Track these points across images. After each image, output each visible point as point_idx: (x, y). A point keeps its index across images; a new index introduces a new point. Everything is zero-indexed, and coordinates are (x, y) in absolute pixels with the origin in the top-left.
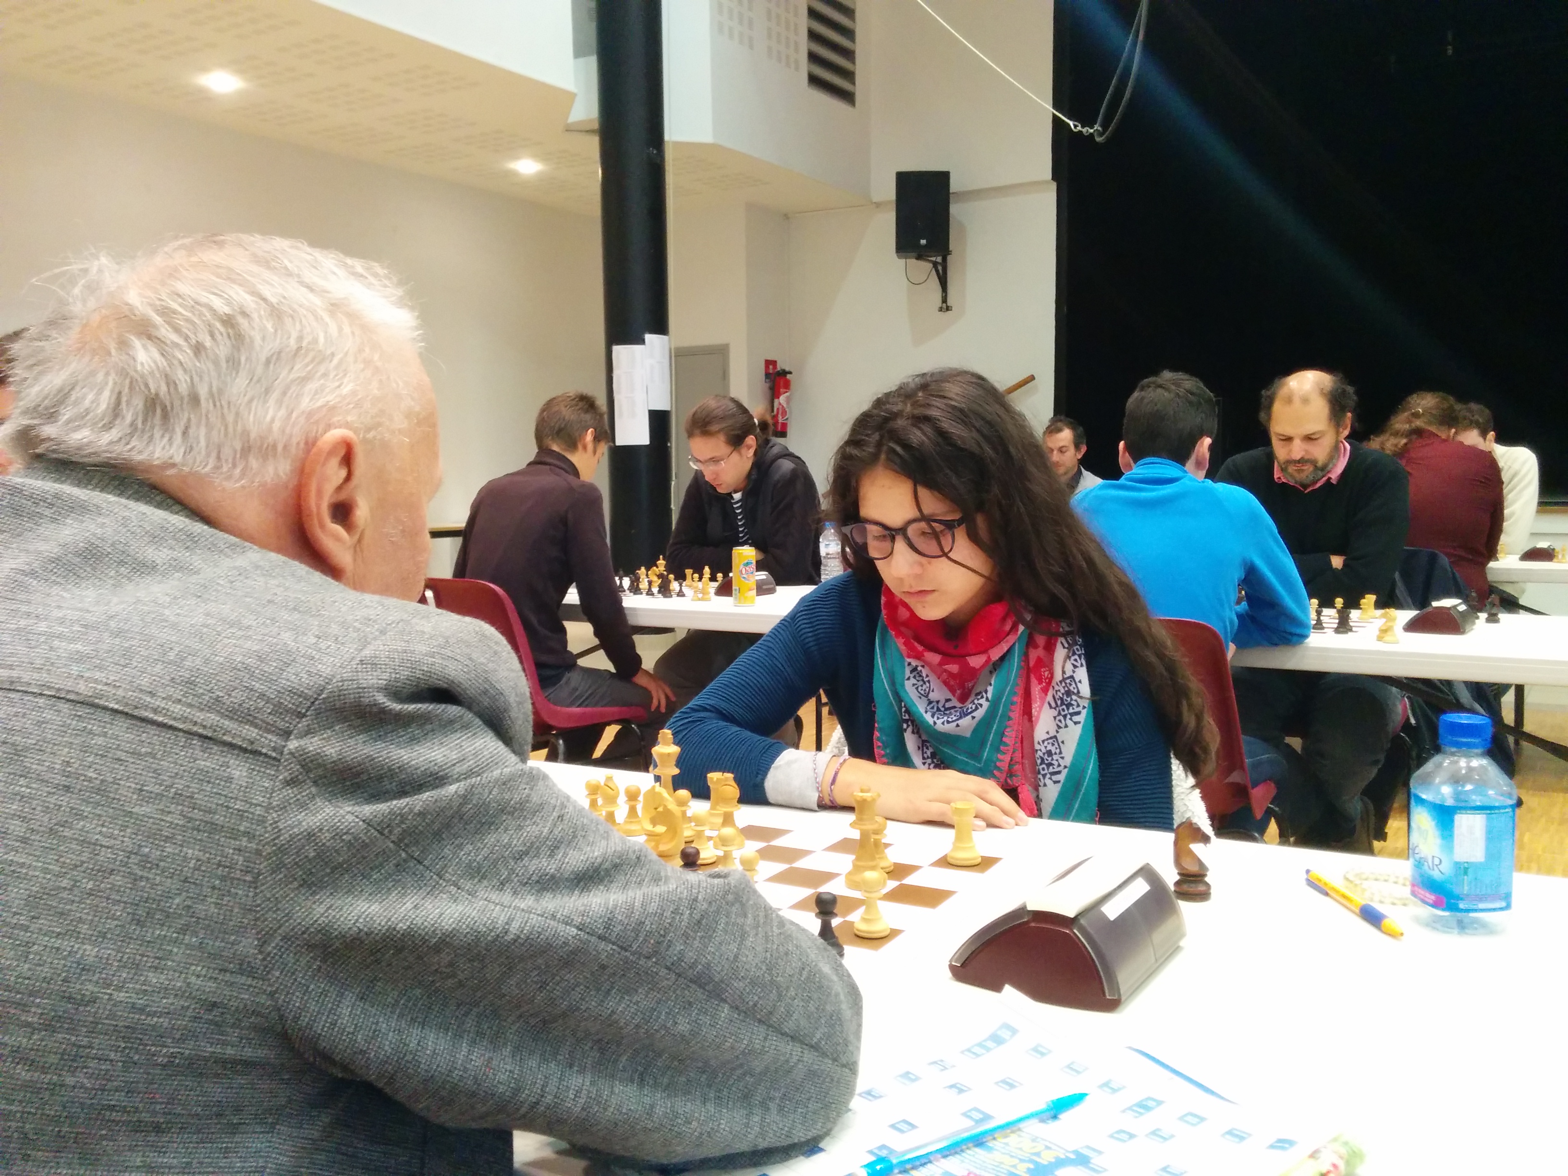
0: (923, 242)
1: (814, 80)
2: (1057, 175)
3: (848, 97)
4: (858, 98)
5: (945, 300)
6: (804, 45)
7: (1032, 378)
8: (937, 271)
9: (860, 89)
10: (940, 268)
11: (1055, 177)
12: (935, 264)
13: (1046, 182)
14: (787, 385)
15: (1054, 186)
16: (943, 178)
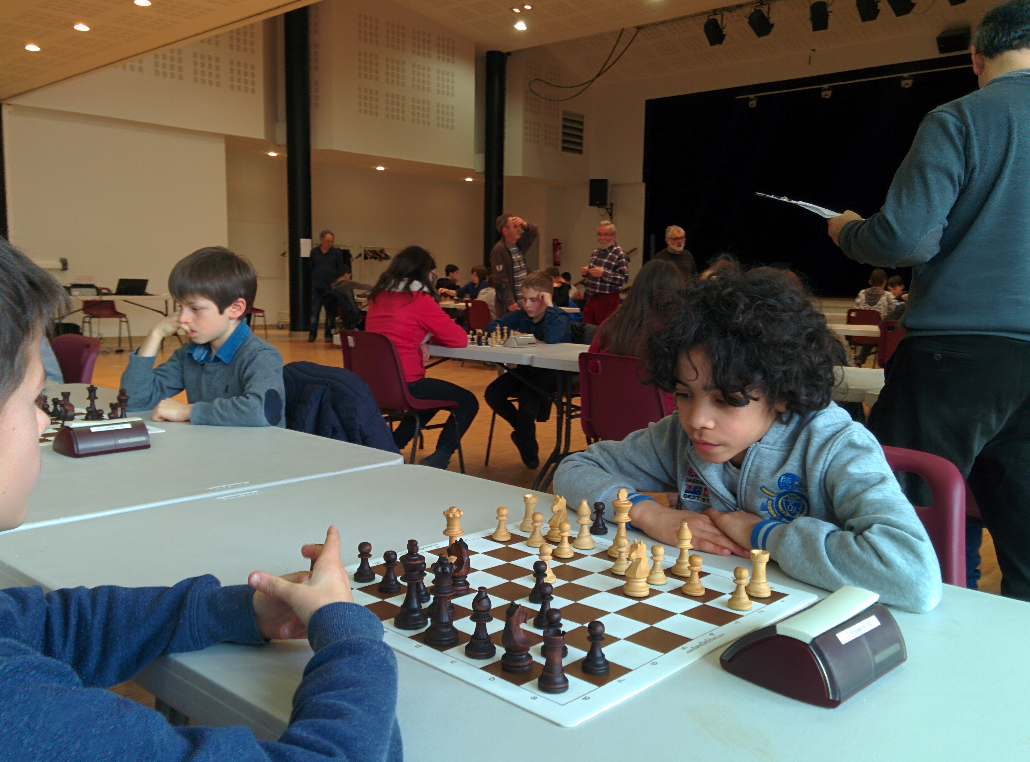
0: (597, 202)
1: (564, 149)
2: (644, 180)
3: (580, 152)
4: (584, 152)
6: (560, 137)
7: (635, 249)
9: (585, 149)
12: (607, 209)
13: (640, 183)
14: (560, 248)
15: (644, 184)
16: (606, 180)
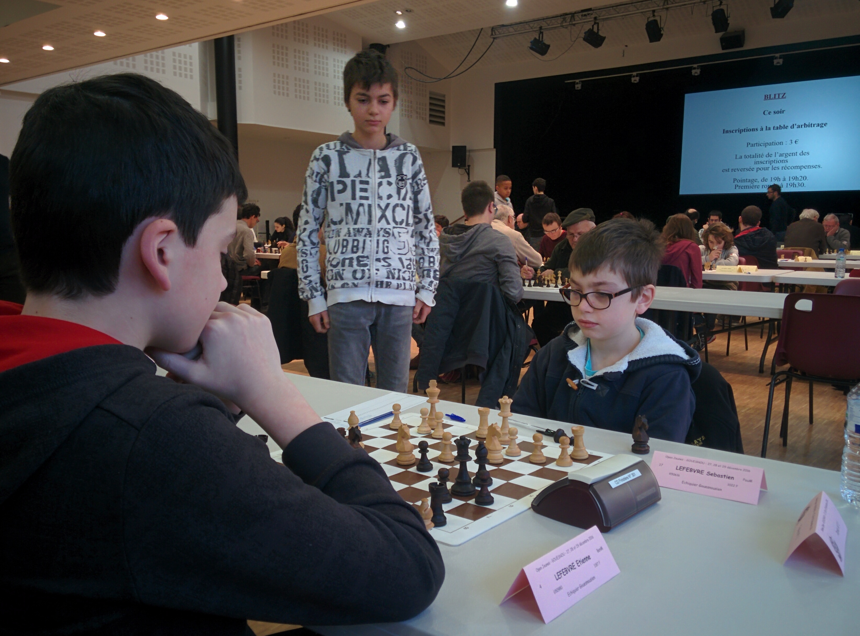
0: (459, 164)
1: (431, 121)
3: (443, 124)
4: (446, 124)
5: (469, 179)
6: (428, 112)
8: (466, 171)
9: (446, 122)
10: (467, 170)
11: (495, 147)
12: (465, 169)
13: (492, 149)
15: (495, 150)
16: (465, 147)
